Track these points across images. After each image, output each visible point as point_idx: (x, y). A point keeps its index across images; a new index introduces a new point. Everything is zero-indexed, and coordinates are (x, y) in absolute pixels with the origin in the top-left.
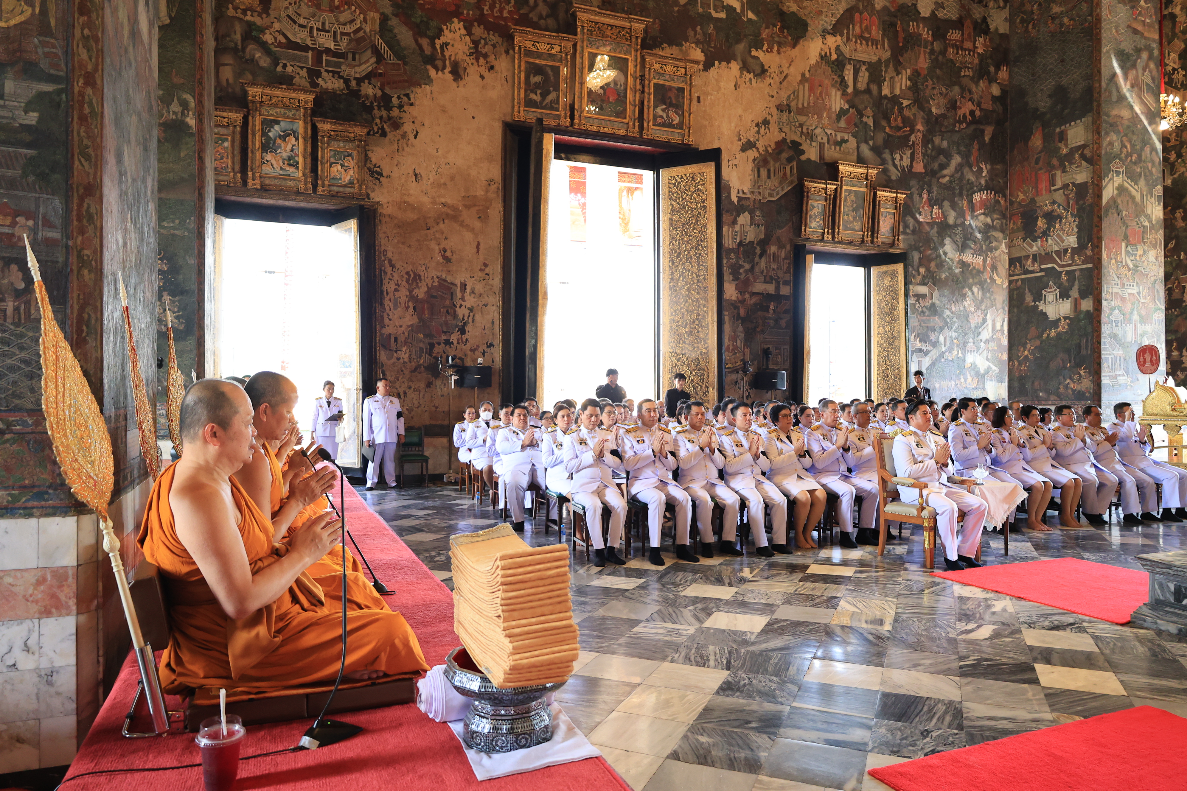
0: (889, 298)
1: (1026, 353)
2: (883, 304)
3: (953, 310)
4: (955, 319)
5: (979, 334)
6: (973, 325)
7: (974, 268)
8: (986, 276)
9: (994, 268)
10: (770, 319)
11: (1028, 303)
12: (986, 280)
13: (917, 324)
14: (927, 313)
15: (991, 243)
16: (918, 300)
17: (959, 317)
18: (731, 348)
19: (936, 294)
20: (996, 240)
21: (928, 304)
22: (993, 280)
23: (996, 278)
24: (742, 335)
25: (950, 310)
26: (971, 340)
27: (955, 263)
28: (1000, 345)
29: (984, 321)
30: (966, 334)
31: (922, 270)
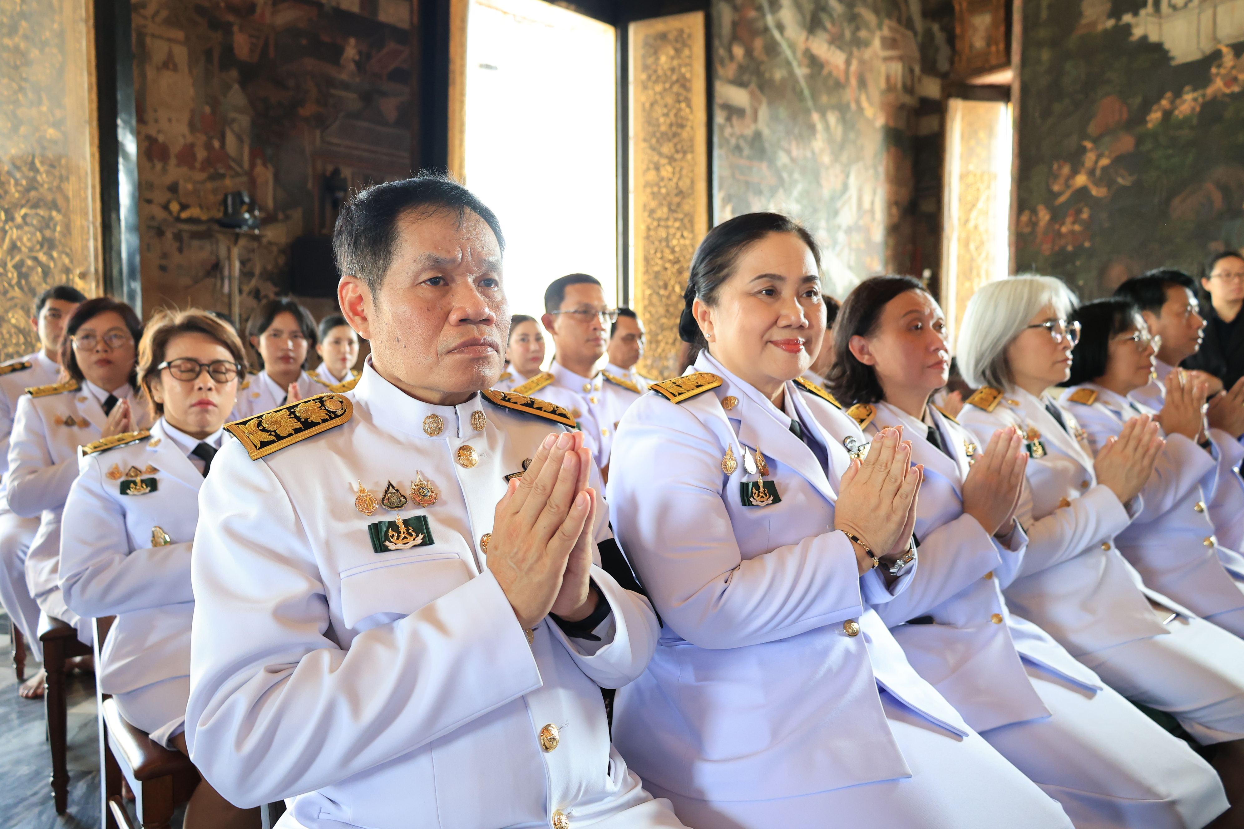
0: (670, 100)
1: (1081, 180)
2: (659, 110)
3: (795, 153)
4: (796, 176)
5: (836, 213)
6: (826, 193)
7: (830, 74)
8: (849, 94)
9: (862, 83)
10: (346, 86)
11: (1094, 24)
12: (848, 106)
13: (727, 173)
14: (747, 151)
15: (858, 29)
16: (729, 119)
17: (803, 171)
18: (201, 154)
19: (764, 112)
20: (867, 26)
21: (749, 132)
22: (860, 109)
23: (865, 104)
24: (244, 121)
25: (788, 152)
26: (823, 224)
27: (799, 54)
28: (868, 241)
29: (845, 187)
30: (815, 211)
31: (738, 51)
